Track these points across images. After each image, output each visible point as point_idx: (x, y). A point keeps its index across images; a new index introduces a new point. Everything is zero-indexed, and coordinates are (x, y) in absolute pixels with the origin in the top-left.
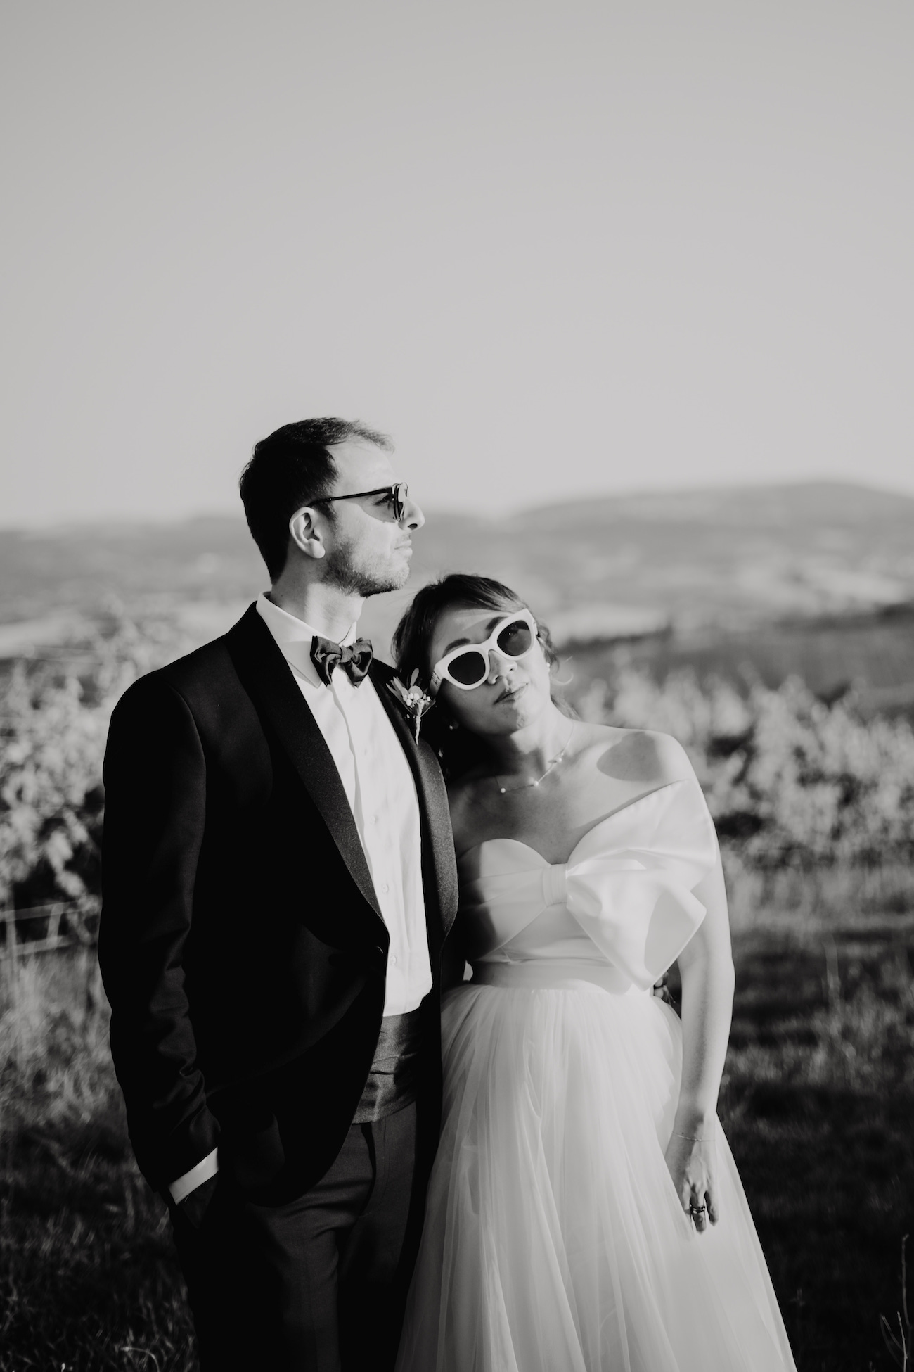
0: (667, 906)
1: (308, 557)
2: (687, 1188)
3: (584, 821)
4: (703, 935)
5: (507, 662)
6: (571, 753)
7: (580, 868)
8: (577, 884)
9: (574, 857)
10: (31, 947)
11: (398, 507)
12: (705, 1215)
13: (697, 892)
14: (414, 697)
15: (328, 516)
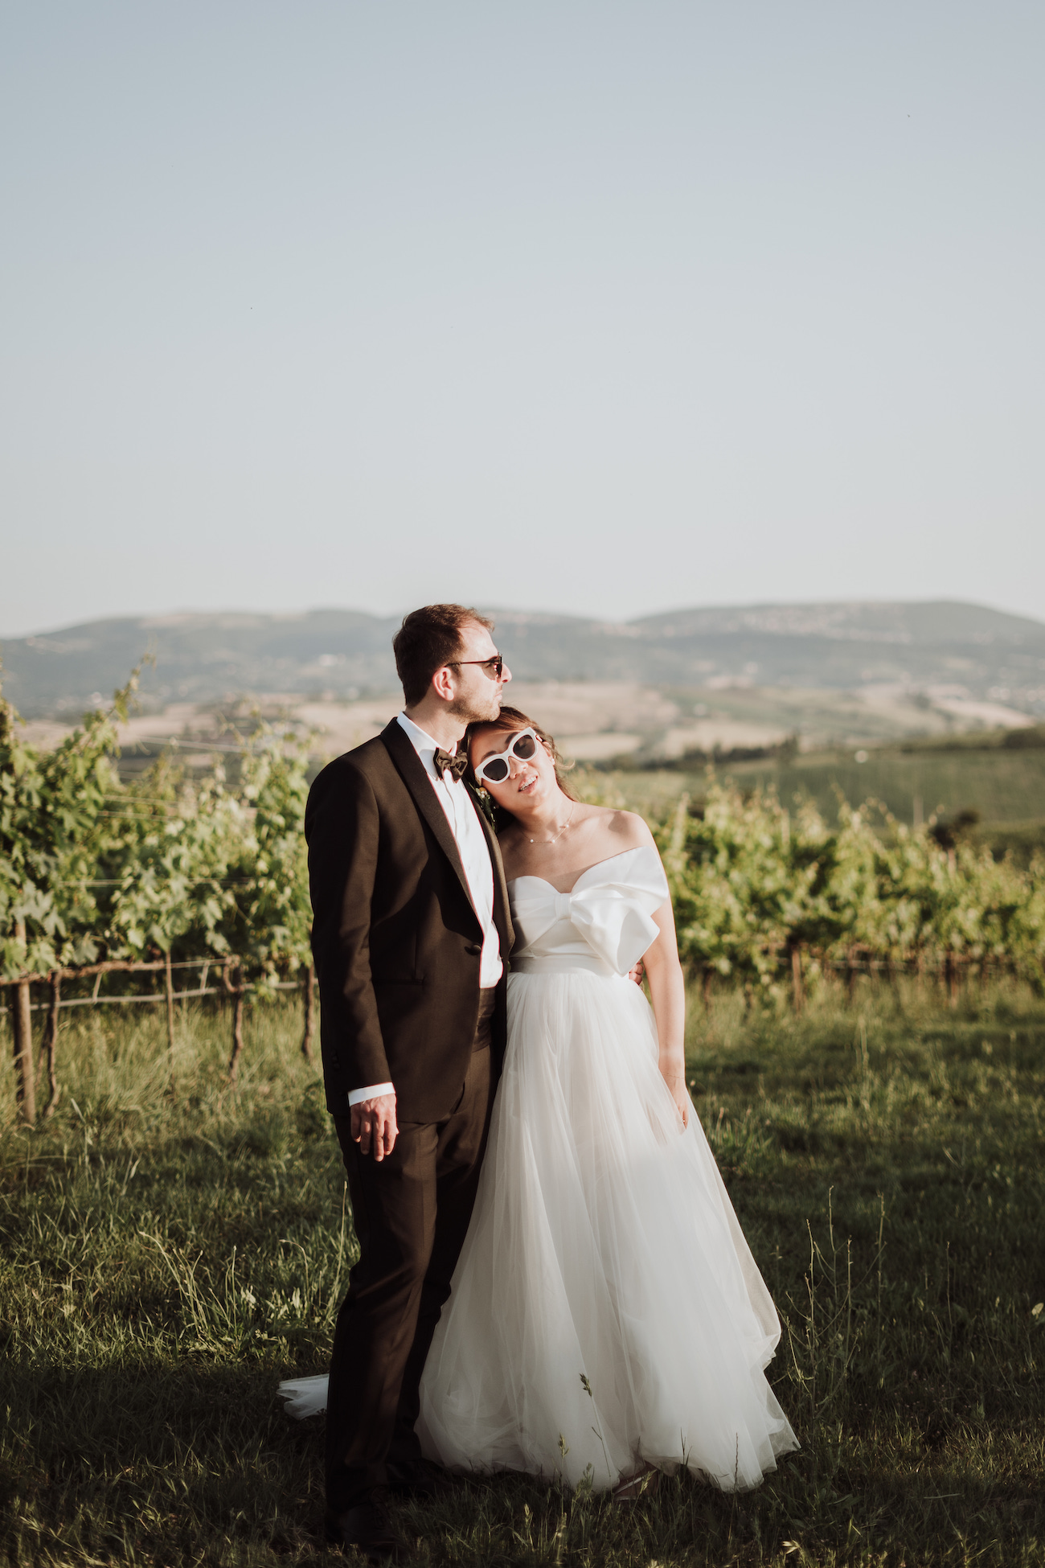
0: (632, 921)
3: (585, 866)
4: (659, 943)
5: (522, 765)
6: (574, 822)
7: (580, 895)
8: (576, 906)
9: (575, 888)
10: (185, 994)
13: (654, 917)
15: (457, 673)
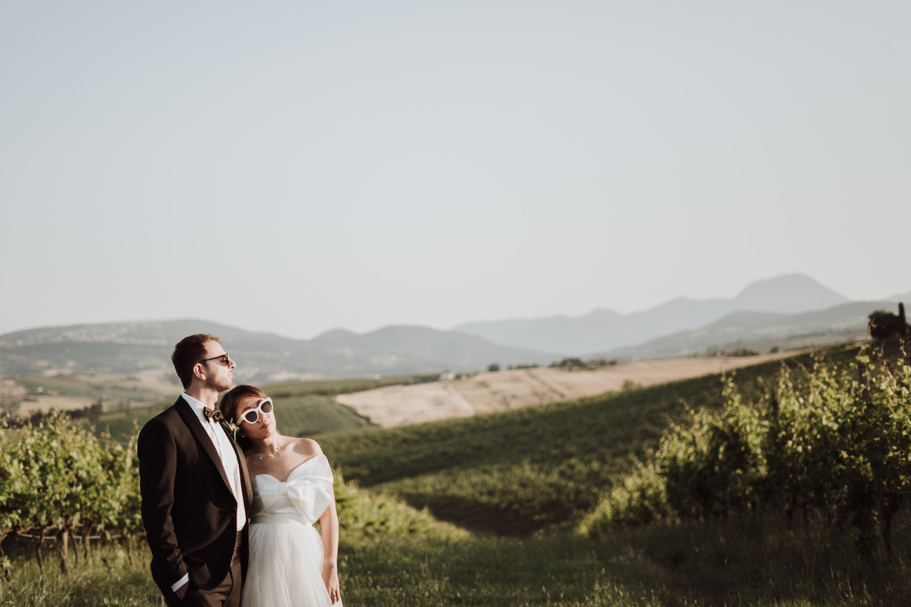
0: (319, 496)
1: (200, 380)
2: (330, 589)
3: (290, 468)
5: (265, 415)
6: (282, 446)
7: (291, 483)
8: (291, 489)
9: (289, 479)
11: (227, 362)
12: (335, 598)
13: (328, 491)
14: (233, 427)
15: (206, 366)
